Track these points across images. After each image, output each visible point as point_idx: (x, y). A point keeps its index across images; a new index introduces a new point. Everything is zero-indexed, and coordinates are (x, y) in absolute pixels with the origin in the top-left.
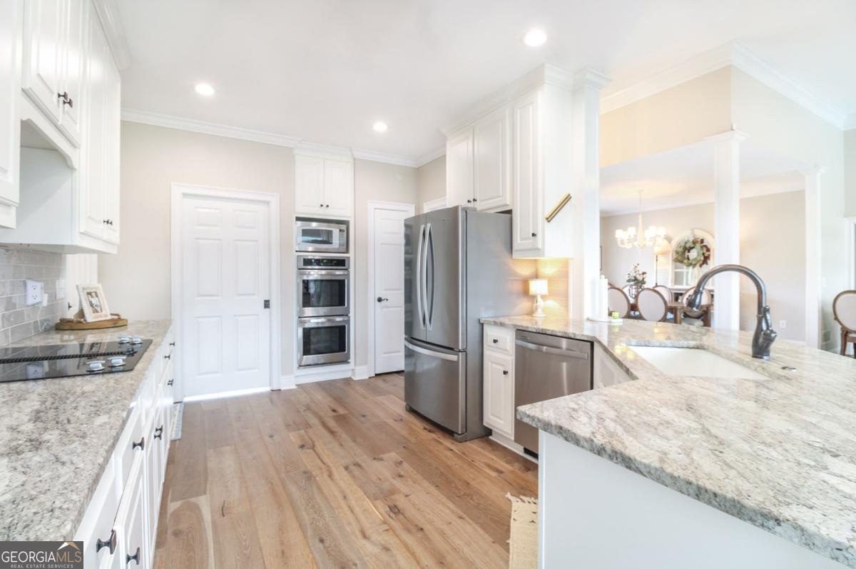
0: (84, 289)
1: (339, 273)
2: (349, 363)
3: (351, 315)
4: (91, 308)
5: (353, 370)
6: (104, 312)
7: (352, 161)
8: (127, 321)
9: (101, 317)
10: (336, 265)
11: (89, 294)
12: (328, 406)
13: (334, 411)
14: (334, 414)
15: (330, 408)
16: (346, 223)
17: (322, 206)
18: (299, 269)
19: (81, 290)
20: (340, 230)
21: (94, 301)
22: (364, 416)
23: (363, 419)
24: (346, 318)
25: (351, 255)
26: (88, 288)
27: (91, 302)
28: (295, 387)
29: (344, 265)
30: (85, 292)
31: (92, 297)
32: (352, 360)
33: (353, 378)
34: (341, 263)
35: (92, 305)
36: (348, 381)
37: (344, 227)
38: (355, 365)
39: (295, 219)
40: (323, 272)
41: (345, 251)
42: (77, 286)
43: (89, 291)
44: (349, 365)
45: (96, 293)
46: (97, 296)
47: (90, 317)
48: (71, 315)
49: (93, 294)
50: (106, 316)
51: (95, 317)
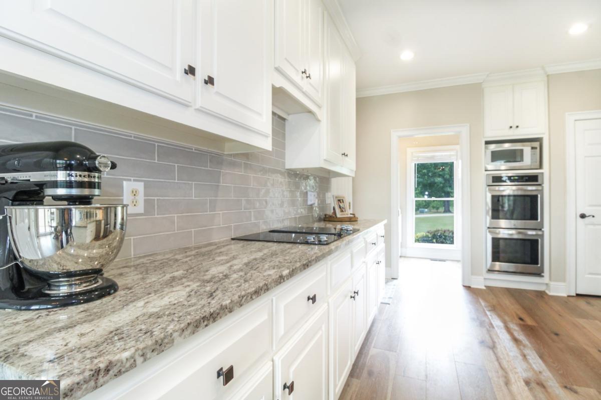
0: (336, 197)
1: (531, 188)
2: (543, 276)
3: (546, 229)
4: (339, 209)
5: (547, 284)
6: (346, 212)
7: (546, 79)
8: (357, 218)
9: (344, 215)
10: (527, 181)
11: (339, 200)
12: (515, 312)
13: (521, 319)
14: (521, 322)
15: (517, 315)
16: (539, 140)
17: (511, 127)
18: (489, 186)
19: (335, 198)
20: (533, 148)
21: (341, 205)
22: (557, 334)
23: (555, 337)
24: (540, 233)
25: (545, 170)
26: (339, 197)
27: (340, 206)
28: (484, 288)
29: (537, 181)
30: (337, 199)
31: (341, 202)
32: (546, 273)
33: (547, 292)
34: (533, 179)
35: (340, 207)
36: (541, 295)
37: (536, 144)
38: (550, 279)
39: (484, 143)
40: (514, 188)
41: (538, 167)
42: (333, 196)
43: (339, 199)
44: (542, 278)
45: (343, 200)
46: (343, 202)
47: (339, 215)
48: (331, 212)
49: (341, 201)
50: (347, 214)
51: (342, 215)
